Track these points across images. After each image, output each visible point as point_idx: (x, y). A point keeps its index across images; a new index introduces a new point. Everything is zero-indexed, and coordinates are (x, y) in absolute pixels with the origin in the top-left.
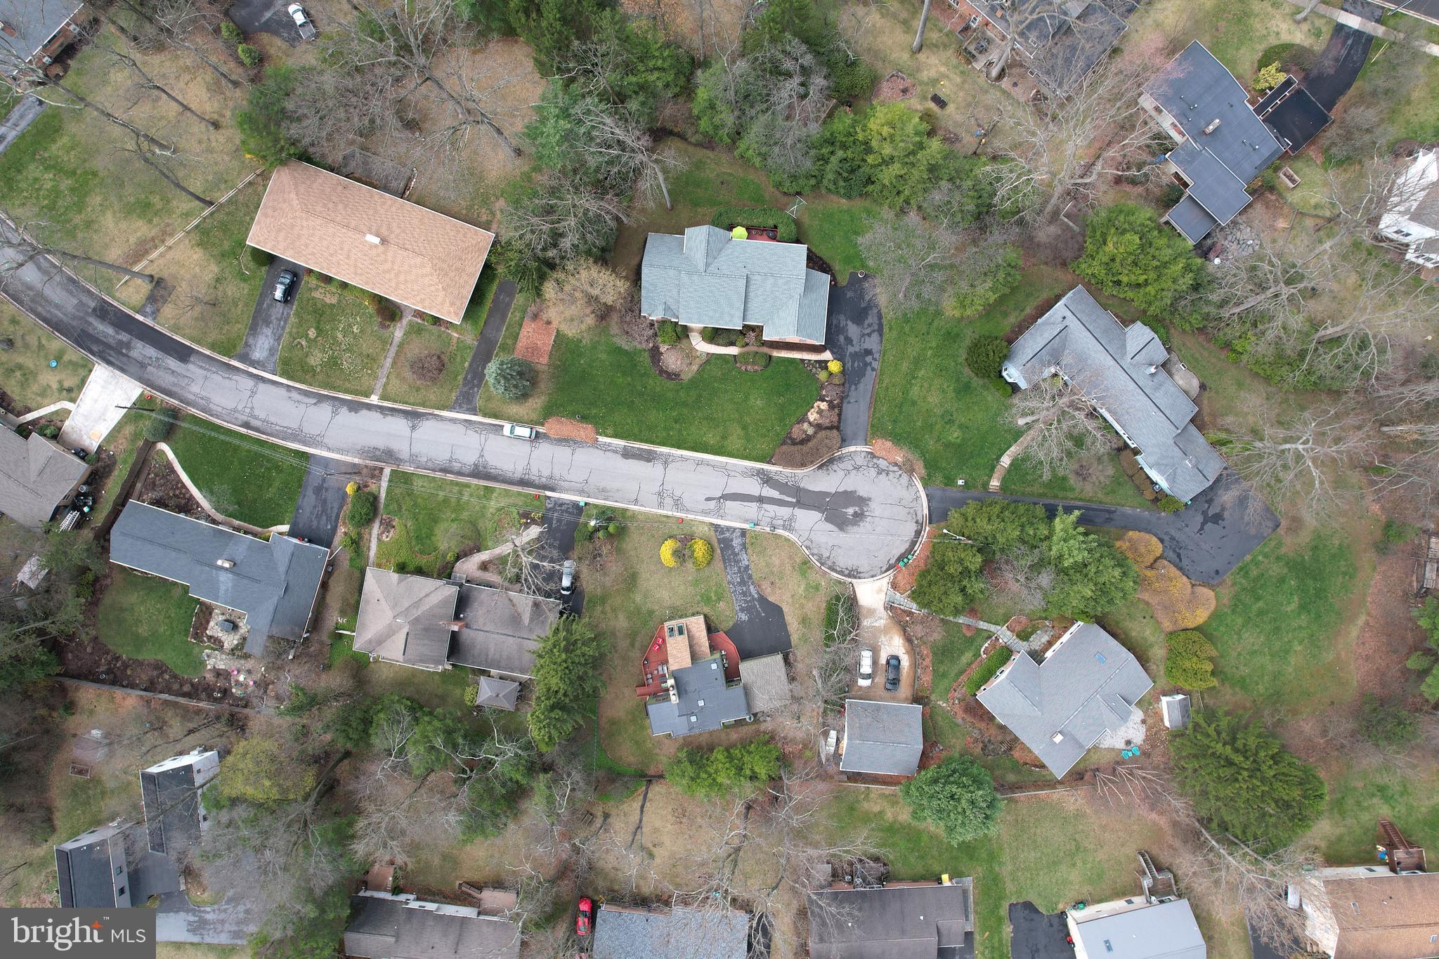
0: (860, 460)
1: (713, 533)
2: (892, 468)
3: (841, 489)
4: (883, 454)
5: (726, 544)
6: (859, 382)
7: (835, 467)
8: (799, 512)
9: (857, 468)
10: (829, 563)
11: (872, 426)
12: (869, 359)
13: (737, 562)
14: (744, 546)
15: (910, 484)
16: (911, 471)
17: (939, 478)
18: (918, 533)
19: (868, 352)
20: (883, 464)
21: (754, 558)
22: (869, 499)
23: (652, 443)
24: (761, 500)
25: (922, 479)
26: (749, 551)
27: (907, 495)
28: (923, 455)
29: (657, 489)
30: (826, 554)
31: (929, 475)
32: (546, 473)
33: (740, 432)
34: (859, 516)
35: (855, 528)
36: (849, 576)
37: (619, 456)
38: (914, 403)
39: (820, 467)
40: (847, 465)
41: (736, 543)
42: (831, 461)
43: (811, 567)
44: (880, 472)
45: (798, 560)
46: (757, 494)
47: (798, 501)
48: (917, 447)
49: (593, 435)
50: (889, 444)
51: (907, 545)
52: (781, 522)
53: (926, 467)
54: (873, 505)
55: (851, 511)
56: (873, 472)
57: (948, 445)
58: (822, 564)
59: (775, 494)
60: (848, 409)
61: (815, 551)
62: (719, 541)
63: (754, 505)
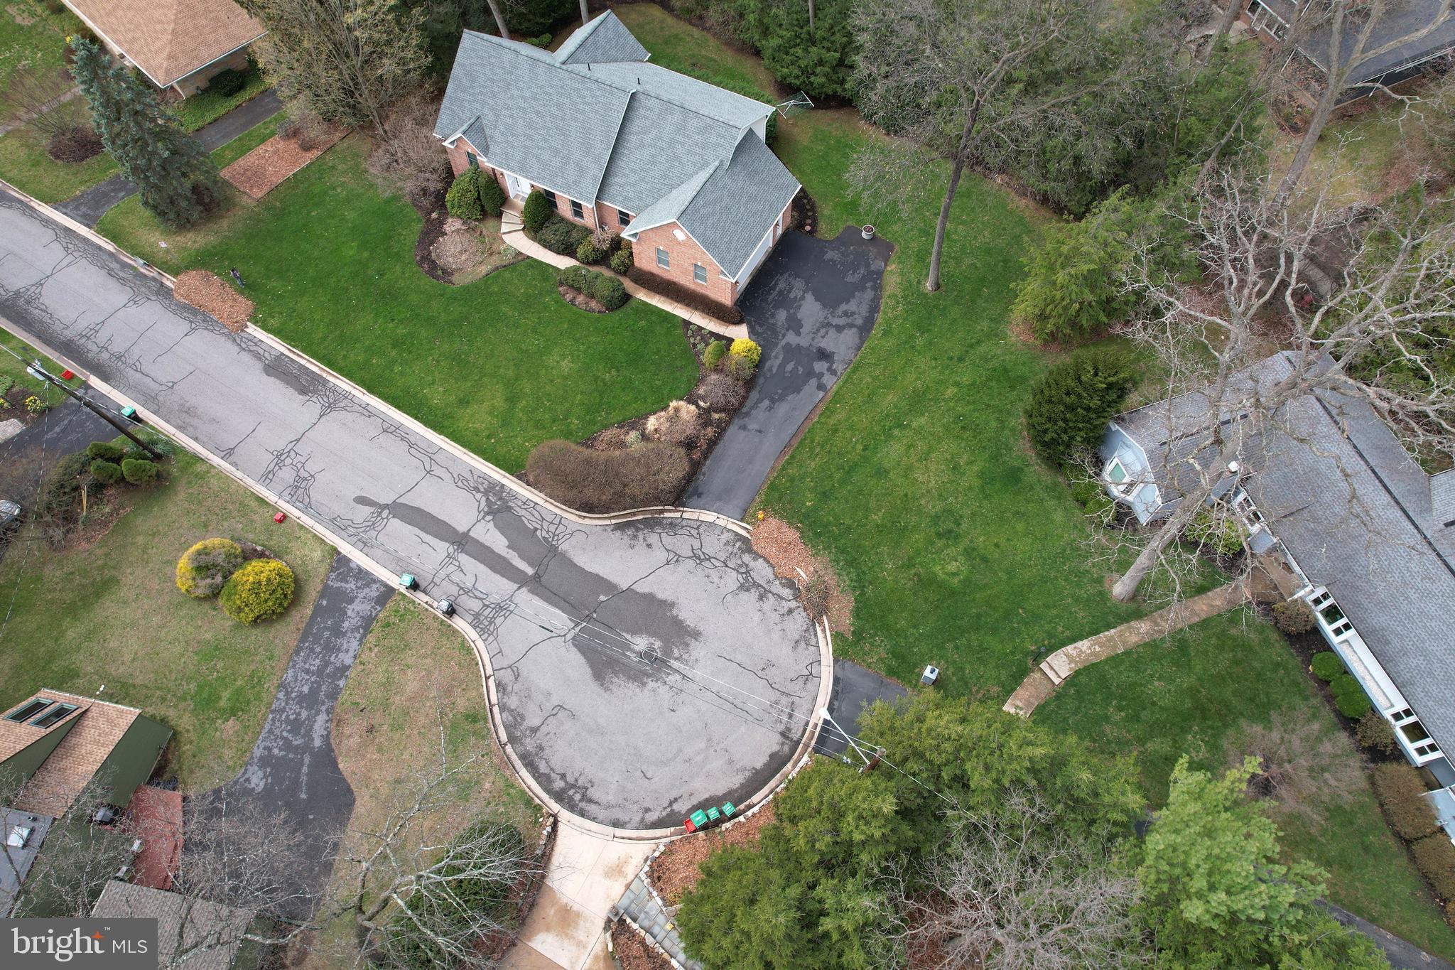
0: (713, 545)
1: (322, 570)
2: (777, 588)
3: (642, 588)
4: (771, 551)
5: (335, 601)
6: (782, 398)
7: (653, 538)
8: (528, 602)
9: (699, 558)
10: (530, 745)
11: (772, 487)
12: (820, 366)
13: (331, 649)
14: (367, 624)
15: (806, 639)
16: (818, 608)
17: (879, 650)
18: (777, 762)
19: (824, 355)
20: (761, 571)
21: (370, 656)
22: (696, 635)
23: (331, 364)
24: (462, 542)
25: (837, 637)
26: (371, 639)
27: (789, 661)
28: (860, 585)
29: (280, 445)
30: (533, 721)
31: (858, 634)
32: (117, 347)
33: (499, 402)
34: (655, 664)
35: (631, 688)
36: (559, 797)
37: (258, 366)
38: (881, 473)
39: (619, 527)
40: (683, 544)
41: (357, 609)
42: (651, 524)
43: (482, 735)
44: (748, 585)
45: (462, 703)
46: (462, 529)
47: (537, 577)
48: (852, 563)
49: (242, 317)
50: (791, 535)
51: (736, 781)
52: (475, 605)
53: (857, 614)
54: (698, 650)
55: (641, 643)
56: (732, 580)
57: (926, 582)
58: (512, 739)
59: (497, 542)
60: (736, 441)
61: (513, 702)
62: (326, 591)
63: (443, 547)
